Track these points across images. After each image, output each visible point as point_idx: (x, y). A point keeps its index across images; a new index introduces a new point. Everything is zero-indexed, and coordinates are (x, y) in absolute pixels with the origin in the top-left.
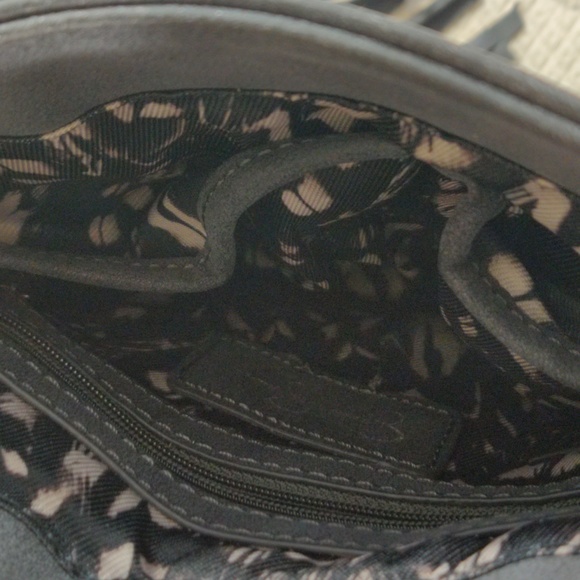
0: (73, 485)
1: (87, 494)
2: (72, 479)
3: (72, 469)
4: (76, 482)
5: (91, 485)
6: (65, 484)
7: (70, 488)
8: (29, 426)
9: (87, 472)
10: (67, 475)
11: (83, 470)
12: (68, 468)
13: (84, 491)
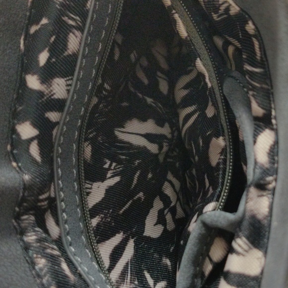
0: (47, 90)
1: (48, 98)
2: (49, 88)
3: (54, 84)
4: (49, 90)
5: (52, 97)
6: (46, 86)
7: (45, 90)
8: (66, 53)
9: (57, 92)
10: (50, 84)
11: (57, 90)
12: (53, 82)
13: (48, 96)
